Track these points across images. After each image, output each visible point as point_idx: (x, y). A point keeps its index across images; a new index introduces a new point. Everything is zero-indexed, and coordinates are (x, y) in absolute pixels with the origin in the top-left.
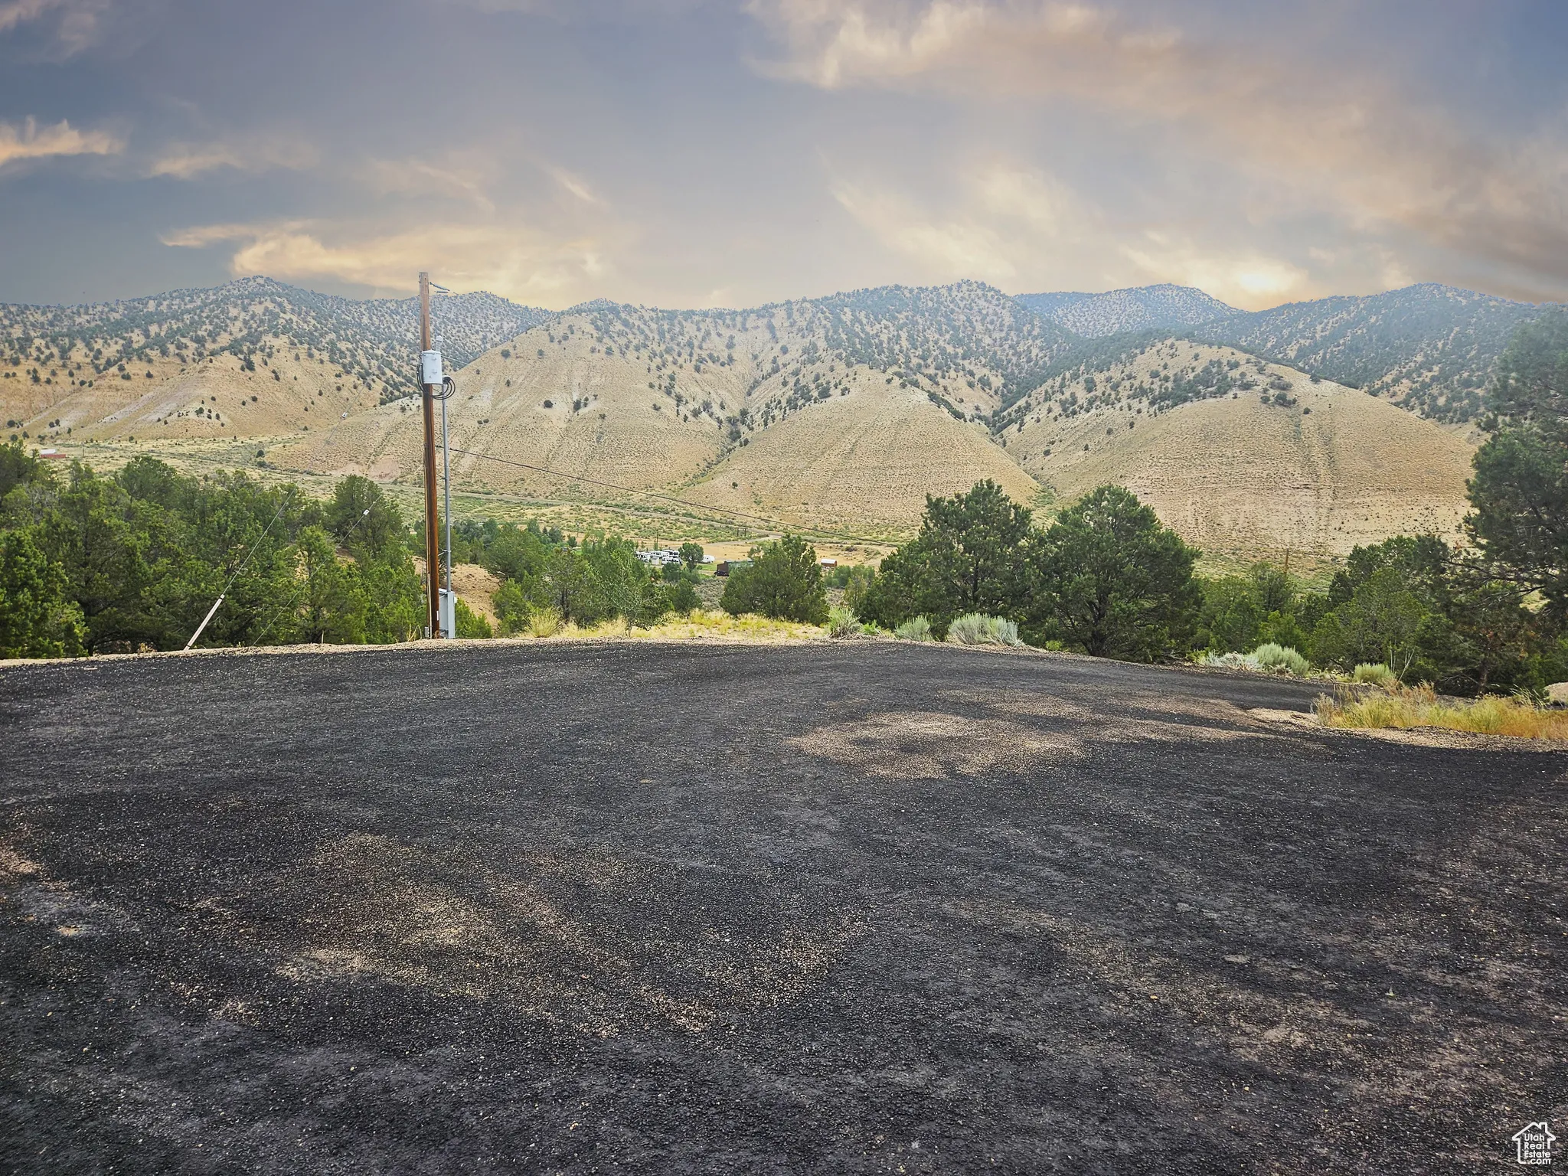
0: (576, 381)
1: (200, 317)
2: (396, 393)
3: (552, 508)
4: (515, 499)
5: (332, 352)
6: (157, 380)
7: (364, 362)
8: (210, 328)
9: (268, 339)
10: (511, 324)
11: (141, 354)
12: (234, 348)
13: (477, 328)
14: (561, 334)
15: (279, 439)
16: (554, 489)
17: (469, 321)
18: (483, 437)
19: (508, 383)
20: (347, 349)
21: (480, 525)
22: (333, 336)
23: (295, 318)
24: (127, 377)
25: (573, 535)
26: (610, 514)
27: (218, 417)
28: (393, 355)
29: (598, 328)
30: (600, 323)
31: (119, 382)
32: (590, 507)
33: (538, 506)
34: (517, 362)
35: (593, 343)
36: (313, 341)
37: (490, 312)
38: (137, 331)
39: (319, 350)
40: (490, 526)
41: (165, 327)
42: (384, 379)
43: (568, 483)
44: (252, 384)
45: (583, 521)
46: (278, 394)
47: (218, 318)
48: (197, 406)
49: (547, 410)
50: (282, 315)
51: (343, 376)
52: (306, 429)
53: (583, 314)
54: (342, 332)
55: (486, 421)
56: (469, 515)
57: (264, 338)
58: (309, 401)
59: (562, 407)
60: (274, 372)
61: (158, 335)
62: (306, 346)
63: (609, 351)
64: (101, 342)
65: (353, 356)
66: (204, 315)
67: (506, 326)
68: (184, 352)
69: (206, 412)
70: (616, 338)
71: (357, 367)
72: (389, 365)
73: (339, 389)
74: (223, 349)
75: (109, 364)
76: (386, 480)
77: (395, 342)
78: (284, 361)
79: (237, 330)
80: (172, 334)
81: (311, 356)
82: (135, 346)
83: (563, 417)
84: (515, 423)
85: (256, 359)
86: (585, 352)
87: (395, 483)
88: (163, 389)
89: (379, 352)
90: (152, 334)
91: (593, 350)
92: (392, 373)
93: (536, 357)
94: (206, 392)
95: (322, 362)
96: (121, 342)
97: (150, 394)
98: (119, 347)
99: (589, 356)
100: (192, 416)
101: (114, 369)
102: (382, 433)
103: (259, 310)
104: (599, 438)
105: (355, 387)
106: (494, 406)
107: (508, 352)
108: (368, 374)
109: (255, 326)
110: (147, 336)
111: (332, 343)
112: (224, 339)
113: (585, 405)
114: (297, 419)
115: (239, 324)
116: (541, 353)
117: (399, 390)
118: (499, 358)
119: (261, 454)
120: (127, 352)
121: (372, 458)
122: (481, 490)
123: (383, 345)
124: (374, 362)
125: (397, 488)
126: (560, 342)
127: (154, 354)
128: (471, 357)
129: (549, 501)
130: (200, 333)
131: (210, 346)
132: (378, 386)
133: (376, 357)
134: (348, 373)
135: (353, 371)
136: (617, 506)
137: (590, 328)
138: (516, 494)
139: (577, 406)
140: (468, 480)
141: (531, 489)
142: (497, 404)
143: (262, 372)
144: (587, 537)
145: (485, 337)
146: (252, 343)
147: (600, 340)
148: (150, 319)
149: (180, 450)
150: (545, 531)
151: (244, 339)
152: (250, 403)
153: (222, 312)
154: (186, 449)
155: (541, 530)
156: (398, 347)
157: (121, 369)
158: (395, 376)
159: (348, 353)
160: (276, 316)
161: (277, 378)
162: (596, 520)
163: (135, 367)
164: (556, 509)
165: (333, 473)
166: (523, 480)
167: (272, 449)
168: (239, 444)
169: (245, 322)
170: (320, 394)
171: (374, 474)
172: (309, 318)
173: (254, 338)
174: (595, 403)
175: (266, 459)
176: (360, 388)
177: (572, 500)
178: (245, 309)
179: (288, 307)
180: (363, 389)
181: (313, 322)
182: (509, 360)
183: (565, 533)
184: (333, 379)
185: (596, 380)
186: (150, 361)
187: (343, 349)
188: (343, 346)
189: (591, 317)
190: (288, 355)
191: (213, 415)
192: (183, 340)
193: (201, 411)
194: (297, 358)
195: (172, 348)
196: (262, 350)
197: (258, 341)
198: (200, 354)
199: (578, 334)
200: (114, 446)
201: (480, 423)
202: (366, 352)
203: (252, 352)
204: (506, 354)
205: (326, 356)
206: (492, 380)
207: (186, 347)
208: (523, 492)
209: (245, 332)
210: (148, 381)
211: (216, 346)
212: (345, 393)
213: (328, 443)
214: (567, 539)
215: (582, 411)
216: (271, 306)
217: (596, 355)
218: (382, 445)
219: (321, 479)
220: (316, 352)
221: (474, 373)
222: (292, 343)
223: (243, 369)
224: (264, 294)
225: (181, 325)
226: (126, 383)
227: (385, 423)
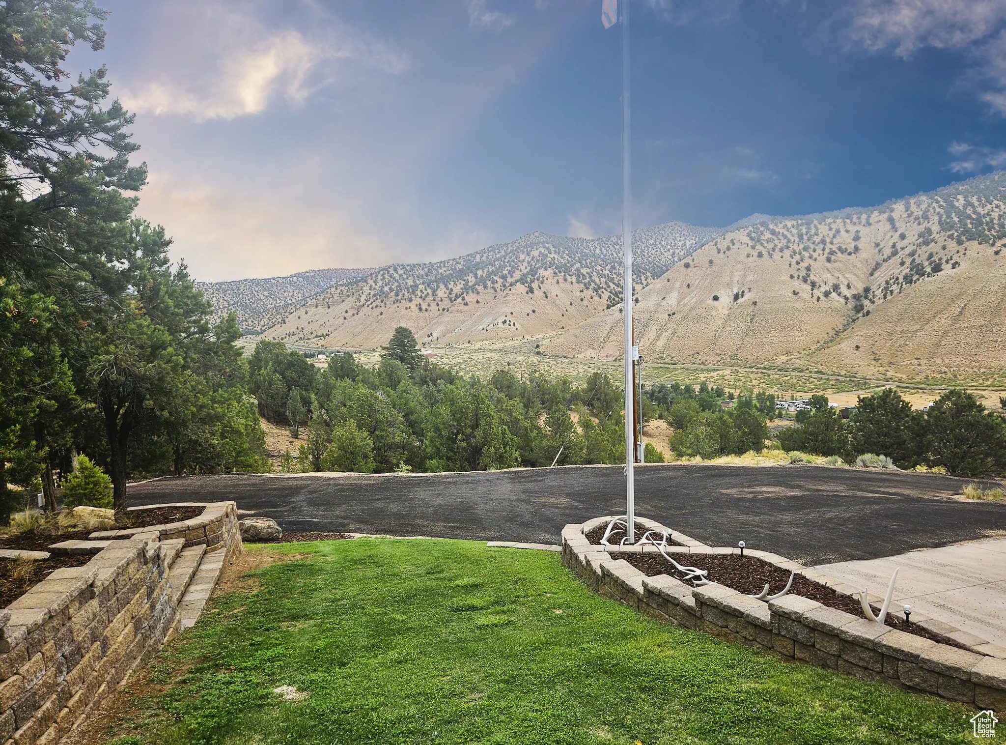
0: (736, 279)
1: (504, 262)
2: (617, 299)
3: (718, 372)
4: (693, 367)
5: (578, 276)
6: (481, 304)
7: (597, 280)
8: (509, 268)
9: (542, 272)
10: (692, 241)
11: (473, 289)
12: (522, 281)
13: (669, 247)
14: (726, 246)
15: (548, 335)
16: (719, 358)
17: (663, 243)
18: (671, 325)
19: (688, 286)
20: (587, 273)
21: (669, 386)
22: (578, 265)
23: (556, 257)
24: (466, 304)
25: (732, 391)
26: (760, 375)
27: (514, 324)
28: (615, 273)
29: (752, 239)
30: (753, 235)
31: (462, 307)
32: (745, 370)
33: (708, 371)
34: (695, 270)
35: (748, 250)
36: (567, 271)
37: (678, 235)
38: (471, 275)
39: (571, 276)
40: (676, 387)
41: (485, 271)
42: (609, 290)
43: (730, 353)
44: (532, 302)
45: (739, 380)
46: (547, 307)
47: (514, 262)
48: (503, 318)
49: (715, 302)
50: (549, 255)
51: (585, 291)
52: (563, 328)
53: (742, 230)
54: (584, 262)
55: (674, 314)
56: (662, 379)
57: (539, 272)
58: (565, 310)
59: (726, 299)
60: (545, 293)
61: (482, 276)
62: (563, 274)
63: (760, 255)
64: (452, 283)
65: (590, 277)
66: (506, 261)
67: (688, 243)
68: (496, 285)
69: (508, 322)
70: (766, 245)
71: (593, 284)
72: (612, 280)
73: (582, 300)
74: (517, 281)
75: (457, 297)
76: (610, 359)
77: (616, 264)
78: (550, 286)
79: (524, 268)
80: (489, 275)
81: (565, 280)
82: (470, 284)
83: (726, 307)
84: (694, 313)
85: (535, 285)
86: (742, 258)
87: (615, 360)
88: (485, 309)
89: (606, 272)
90: (479, 276)
91: (748, 256)
92: (614, 286)
93: (707, 265)
94: (508, 310)
95: (572, 283)
96: (463, 282)
97: (478, 314)
98: (462, 286)
99: (746, 260)
100: (501, 325)
101: (459, 300)
102: (608, 328)
103: (535, 253)
104: (752, 319)
105: (592, 298)
106: (679, 303)
107: (688, 263)
108: (599, 288)
109: (534, 264)
110: (476, 278)
111: (578, 270)
112: (517, 275)
113: (742, 296)
114: (558, 322)
115: (525, 264)
116: (711, 262)
117: (618, 297)
118: (683, 269)
119: (538, 346)
120: (466, 289)
121: (602, 344)
122: (670, 362)
123: (609, 267)
124: (603, 280)
125: (617, 364)
126: (724, 252)
127: (480, 288)
128: (664, 268)
129: (716, 367)
130: (504, 272)
131: (509, 280)
132: (606, 295)
133: (604, 276)
134: (588, 288)
135: (591, 287)
136: (765, 368)
137: (746, 240)
138: (694, 363)
139: (736, 298)
140: (662, 355)
141: (703, 359)
142: (681, 301)
143: (538, 294)
144: (741, 393)
145: (674, 253)
146: (533, 275)
147: (753, 247)
148: (478, 266)
149: (495, 347)
150: (712, 389)
151: (528, 273)
152: (532, 316)
153: (516, 257)
154: (498, 346)
155: (710, 388)
156: (618, 268)
157: (463, 299)
158: (616, 287)
159: (587, 275)
160: (546, 256)
161: (547, 297)
162: (748, 379)
163: (471, 298)
164: (721, 373)
165: (579, 356)
166: (698, 353)
167: (544, 342)
168: (525, 340)
169: (529, 262)
170: (571, 304)
171: (602, 355)
172: (565, 255)
173: (533, 272)
174: (750, 294)
175: (541, 350)
176: (594, 298)
177: (732, 366)
178: (528, 255)
179: (553, 249)
180: (596, 298)
181: (567, 257)
182: (690, 269)
183: (727, 390)
184: (578, 294)
185: (750, 278)
186: (478, 293)
187: (585, 273)
188: (584, 271)
189: (747, 231)
190: (552, 281)
191: (512, 324)
192: (495, 278)
193: (505, 322)
194: (558, 282)
195: (489, 284)
196: (538, 280)
197: (536, 274)
198: (504, 286)
199: (737, 245)
200: (460, 347)
201: (669, 315)
202: (598, 274)
203: (532, 281)
204: (687, 266)
205: (574, 279)
206: (677, 285)
207: (497, 282)
208: (698, 361)
209: (529, 268)
210: (477, 305)
211: (513, 280)
212: (585, 302)
213: (576, 336)
214: (727, 394)
215: (740, 300)
216: (542, 250)
217: (751, 259)
218: (608, 336)
219: (572, 360)
220: (568, 277)
221: (666, 280)
222: (555, 273)
223: (527, 293)
224: (539, 243)
225: (494, 268)
226: (466, 308)
227: (610, 321)
